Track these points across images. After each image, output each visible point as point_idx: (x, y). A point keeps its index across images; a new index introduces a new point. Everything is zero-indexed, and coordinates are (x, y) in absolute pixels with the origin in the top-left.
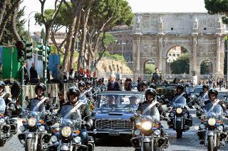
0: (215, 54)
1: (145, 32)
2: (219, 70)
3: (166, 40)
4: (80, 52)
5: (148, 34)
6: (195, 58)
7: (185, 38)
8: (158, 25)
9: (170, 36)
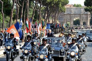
0: (87, 19)
1: (67, 13)
2: (88, 24)
3: (73, 15)
4: (49, 20)
5: (68, 14)
6: (82, 21)
7: (79, 15)
8: (71, 11)
9: (74, 14)
